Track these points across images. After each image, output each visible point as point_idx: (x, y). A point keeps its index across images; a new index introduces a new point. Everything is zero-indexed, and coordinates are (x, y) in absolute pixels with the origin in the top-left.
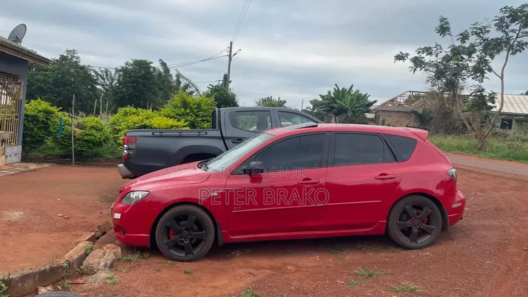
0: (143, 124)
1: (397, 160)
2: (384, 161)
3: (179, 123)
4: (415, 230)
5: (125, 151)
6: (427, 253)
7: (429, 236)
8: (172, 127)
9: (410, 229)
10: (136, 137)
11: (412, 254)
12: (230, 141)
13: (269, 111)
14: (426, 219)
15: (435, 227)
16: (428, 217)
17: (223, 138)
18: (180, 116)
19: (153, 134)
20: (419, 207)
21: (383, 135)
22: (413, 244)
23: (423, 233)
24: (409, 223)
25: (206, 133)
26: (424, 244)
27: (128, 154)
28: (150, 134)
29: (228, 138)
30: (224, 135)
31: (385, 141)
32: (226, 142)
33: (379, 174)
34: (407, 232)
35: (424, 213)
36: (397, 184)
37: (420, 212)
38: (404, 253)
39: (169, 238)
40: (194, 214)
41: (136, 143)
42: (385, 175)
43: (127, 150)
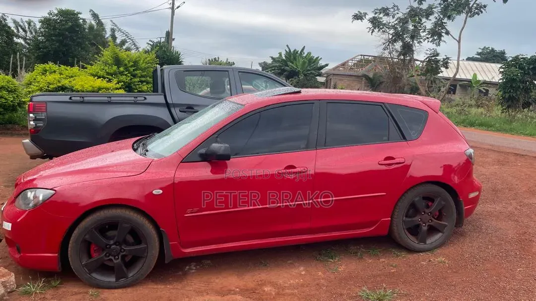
0: (60, 85)
1: (404, 138)
2: (388, 140)
3: (110, 85)
4: (425, 228)
5: (32, 123)
6: (440, 258)
7: (440, 234)
8: (100, 89)
9: (418, 226)
10: (46, 102)
11: (422, 259)
12: (177, 110)
13: (227, 71)
14: (438, 214)
15: (448, 223)
16: (440, 211)
17: (168, 105)
18: (112, 76)
19: (70, 98)
20: (429, 199)
21: (388, 106)
22: (421, 246)
23: (433, 230)
24: (417, 219)
25: (145, 98)
26: (434, 245)
27: (36, 127)
28: (67, 98)
29: (175, 105)
30: (169, 101)
31: (389, 112)
32: (173, 110)
33: (384, 158)
34: (414, 230)
35: (435, 206)
36: (407, 167)
37: (430, 204)
38: (412, 257)
39: (90, 256)
40: (128, 220)
41: (46, 111)
42: (392, 158)
43: (34, 120)
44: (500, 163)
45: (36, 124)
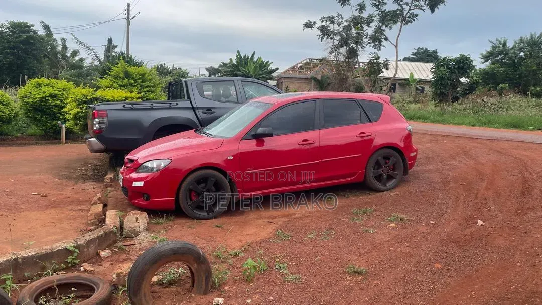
0: (94, 96)
1: (370, 121)
2: (361, 122)
3: (133, 95)
4: (385, 177)
5: (97, 125)
6: (395, 192)
7: (395, 180)
8: (126, 99)
9: (381, 175)
11: (385, 195)
12: (200, 111)
13: (233, 81)
14: (392, 167)
15: (399, 172)
16: (394, 165)
17: (193, 109)
18: (125, 87)
19: (124, 106)
20: (387, 158)
21: (359, 101)
23: (390, 178)
24: (381, 171)
25: (177, 104)
26: (391, 186)
27: (101, 128)
28: (121, 106)
29: (198, 108)
30: (195, 105)
31: (361, 105)
32: (197, 112)
33: (359, 133)
34: (379, 178)
35: (391, 163)
36: (372, 141)
37: (387, 161)
38: (378, 195)
39: (191, 200)
40: (214, 176)
41: (107, 116)
42: (364, 133)
43: (98, 124)
44: (432, 142)
45: (100, 127)
